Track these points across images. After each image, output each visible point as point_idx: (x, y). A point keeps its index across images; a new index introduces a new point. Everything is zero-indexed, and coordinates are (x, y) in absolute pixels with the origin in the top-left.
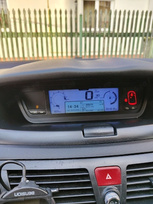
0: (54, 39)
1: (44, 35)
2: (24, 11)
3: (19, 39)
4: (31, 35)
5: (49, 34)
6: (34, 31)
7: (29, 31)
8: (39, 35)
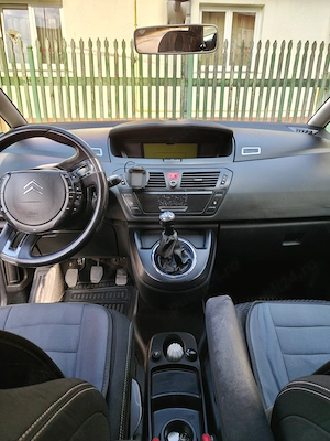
0: (146, 89)
1: (129, 81)
2: (98, 42)
3: (89, 88)
4: (109, 81)
5: (137, 81)
6: (113, 75)
7: (104, 75)
8: (121, 81)
